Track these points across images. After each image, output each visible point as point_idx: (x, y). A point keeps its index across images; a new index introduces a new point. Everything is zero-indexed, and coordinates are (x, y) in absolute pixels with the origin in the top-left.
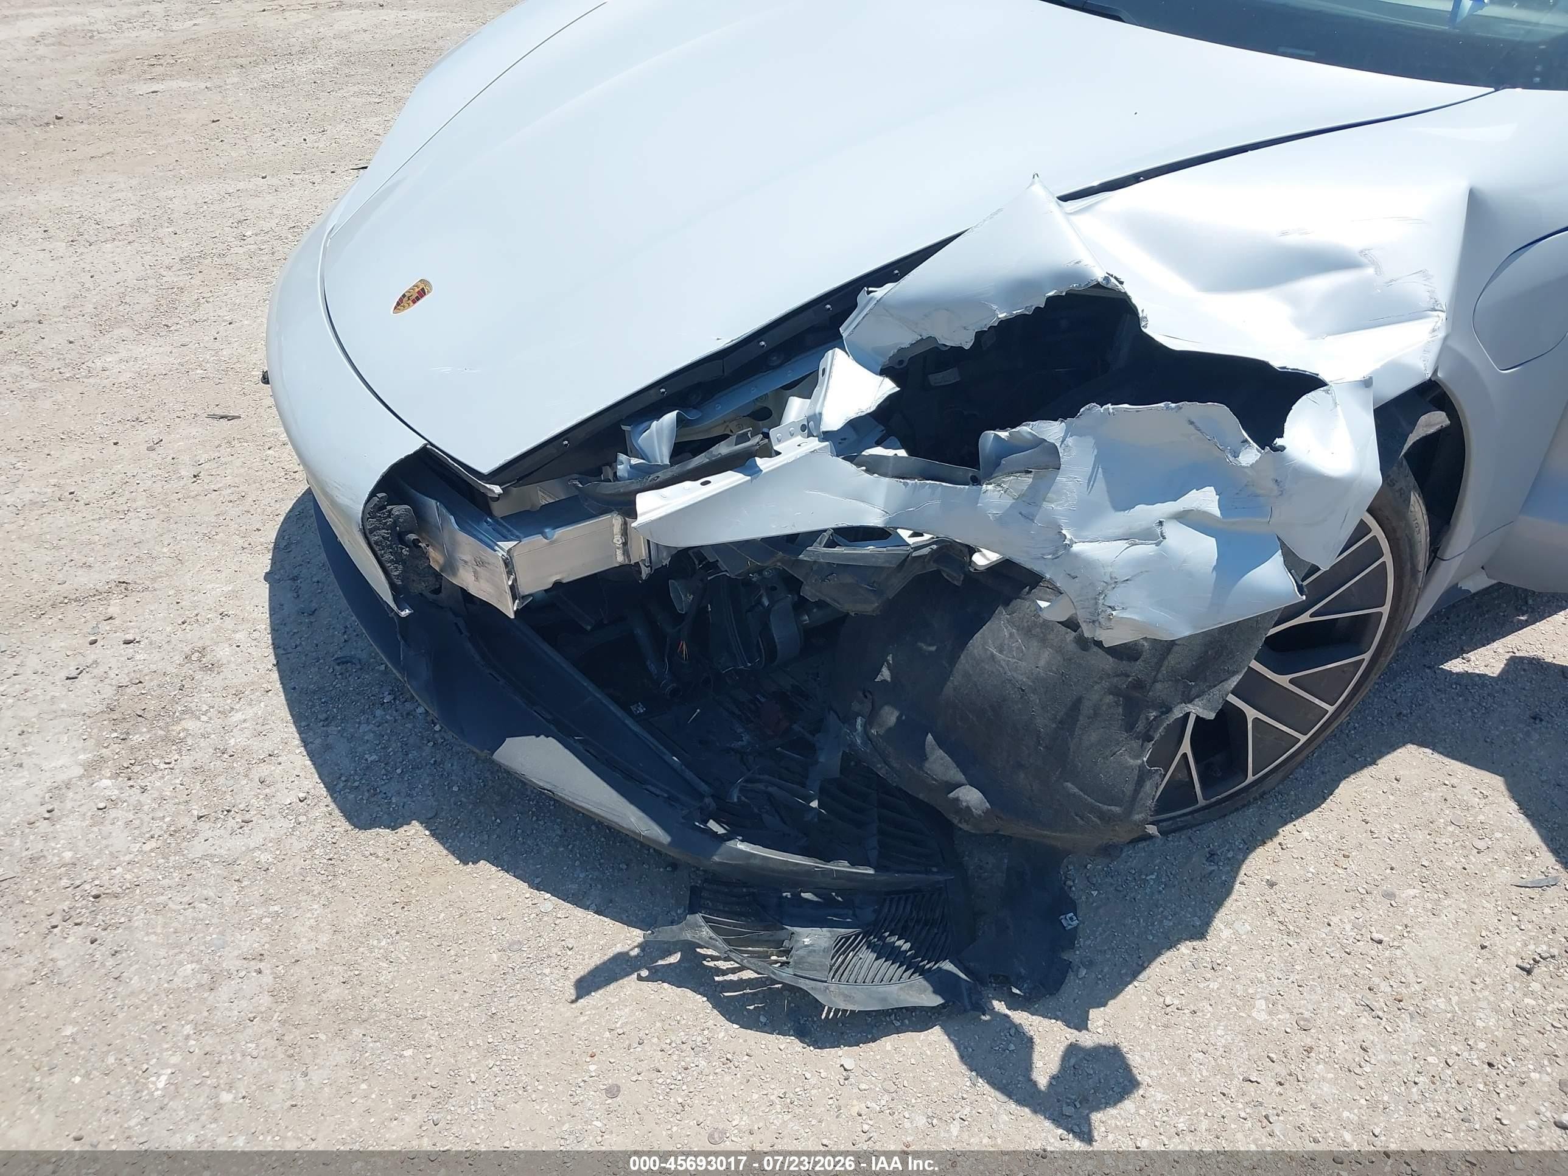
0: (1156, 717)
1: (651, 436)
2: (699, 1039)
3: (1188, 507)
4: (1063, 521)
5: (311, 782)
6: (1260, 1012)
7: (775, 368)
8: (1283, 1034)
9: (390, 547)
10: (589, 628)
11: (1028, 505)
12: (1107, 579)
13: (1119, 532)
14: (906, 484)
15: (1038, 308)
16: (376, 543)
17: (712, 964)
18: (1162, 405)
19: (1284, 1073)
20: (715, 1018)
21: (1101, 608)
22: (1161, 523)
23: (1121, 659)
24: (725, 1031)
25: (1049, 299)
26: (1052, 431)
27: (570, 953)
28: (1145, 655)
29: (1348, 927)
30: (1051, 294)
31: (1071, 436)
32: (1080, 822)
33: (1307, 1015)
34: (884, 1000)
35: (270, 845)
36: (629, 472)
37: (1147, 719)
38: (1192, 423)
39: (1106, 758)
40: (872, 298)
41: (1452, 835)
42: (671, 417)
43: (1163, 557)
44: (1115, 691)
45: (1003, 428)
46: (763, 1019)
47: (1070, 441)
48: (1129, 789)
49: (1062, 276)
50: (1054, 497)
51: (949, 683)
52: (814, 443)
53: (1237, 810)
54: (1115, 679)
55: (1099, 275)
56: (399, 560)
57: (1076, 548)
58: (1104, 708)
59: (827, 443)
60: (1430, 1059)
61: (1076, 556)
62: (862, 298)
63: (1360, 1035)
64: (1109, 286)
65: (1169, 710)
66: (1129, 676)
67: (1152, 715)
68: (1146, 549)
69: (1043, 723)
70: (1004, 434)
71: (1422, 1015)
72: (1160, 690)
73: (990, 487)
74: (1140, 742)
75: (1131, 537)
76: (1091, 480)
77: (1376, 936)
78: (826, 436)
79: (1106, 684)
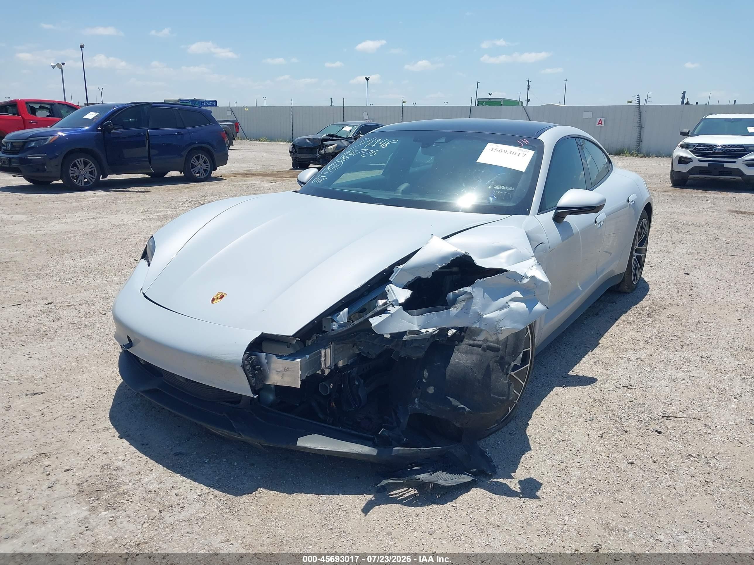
0: (508, 367)
1: (341, 316)
2: (405, 513)
3: (513, 297)
4: (478, 311)
5: (200, 488)
6: (549, 463)
7: (367, 295)
8: (558, 465)
9: (251, 371)
10: (298, 405)
11: (466, 309)
12: (498, 321)
13: (496, 309)
14: (424, 316)
15: (448, 263)
16: (248, 370)
17: (392, 496)
18: (498, 275)
19: (565, 473)
20: (405, 508)
21: (498, 328)
22: (507, 303)
23: (495, 352)
24: (411, 510)
25: (451, 260)
26: (468, 289)
27: (343, 507)
28: (501, 349)
29: (555, 440)
30: (452, 259)
31: (474, 288)
32: (495, 406)
33: (560, 460)
34: (456, 482)
35: (200, 511)
36: (338, 327)
37: (506, 368)
38: (507, 277)
39: (498, 382)
40: (399, 269)
41: (564, 415)
42: (346, 310)
43: (511, 310)
44: (496, 362)
45: (456, 291)
46: (420, 503)
47: (474, 290)
48: (506, 390)
49: (454, 254)
50: (474, 305)
51: (446, 375)
52: (398, 307)
53: (509, 422)
54: (495, 358)
55: (464, 252)
56: (254, 376)
57: (484, 316)
58: (494, 367)
59: (401, 306)
60: (594, 460)
61: (485, 318)
62: (395, 269)
63: (576, 460)
64: (467, 255)
65: (510, 365)
66: (498, 356)
67: (507, 366)
68: (506, 310)
69: (479, 377)
70: (457, 292)
71: (586, 452)
72: (507, 358)
73: (452, 309)
74: (506, 376)
75: (500, 309)
76: (484, 297)
77: (564, 439)
78: (401, 304)
79: (493, 360)
